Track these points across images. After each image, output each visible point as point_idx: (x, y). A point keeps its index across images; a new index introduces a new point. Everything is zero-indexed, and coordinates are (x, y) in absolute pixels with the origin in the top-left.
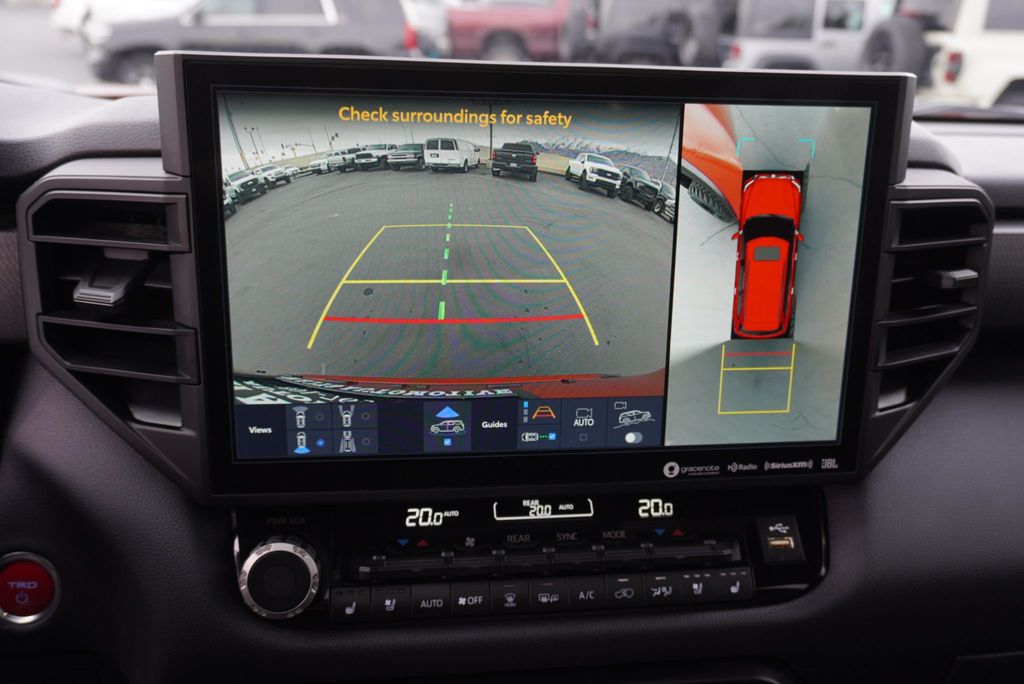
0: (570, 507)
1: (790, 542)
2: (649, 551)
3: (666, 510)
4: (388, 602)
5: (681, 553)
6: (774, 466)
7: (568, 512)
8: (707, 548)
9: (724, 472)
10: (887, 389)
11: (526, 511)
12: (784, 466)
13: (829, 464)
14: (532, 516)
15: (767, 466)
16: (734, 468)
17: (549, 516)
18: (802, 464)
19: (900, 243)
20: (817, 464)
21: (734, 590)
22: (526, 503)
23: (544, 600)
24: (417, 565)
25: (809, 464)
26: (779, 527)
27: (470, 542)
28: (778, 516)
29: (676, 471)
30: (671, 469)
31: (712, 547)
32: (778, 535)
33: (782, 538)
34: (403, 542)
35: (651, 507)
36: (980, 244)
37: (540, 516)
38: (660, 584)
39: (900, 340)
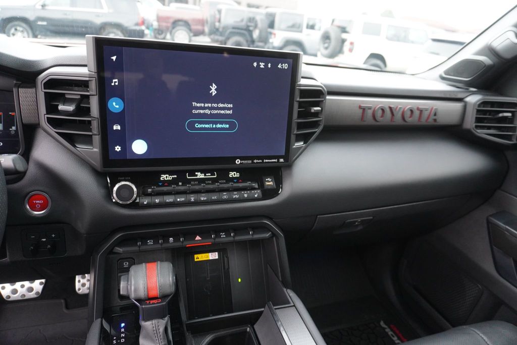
0: (210, 174)
1: (271, 183)
2: (232, 184)
3: (237, 175)
4: (157, 200)
5: (241, 185)
6: (267, 161)
7: (209, 176)
8: (248, 184)
9: (253, 162)
10: (297, 140)
11: (197, 175)
12: (269, 161)
13: (282, 160)
14: (198, 177)
15: (265, 161)
16: (255, 161)
17: (203, 177)
18: (274, 160)
19: (300, 99)
20: (278, 160)
21: (256, 196)
22: (196, 173)
23: (202, 199)
24: (165, 189)
25: (276, 160)
26: (269, 179)
27: (180, 184)
28: (268, 176)
29: (239, 162)
30: (238, 161)
31: (249, 184)
32: (268, 181)
33: (269, 183)
34: (160, 184)
35: (232, 174)
36: (323, 101)
37: (200, 177)
38: (236, 194)
39: (300, 126)
